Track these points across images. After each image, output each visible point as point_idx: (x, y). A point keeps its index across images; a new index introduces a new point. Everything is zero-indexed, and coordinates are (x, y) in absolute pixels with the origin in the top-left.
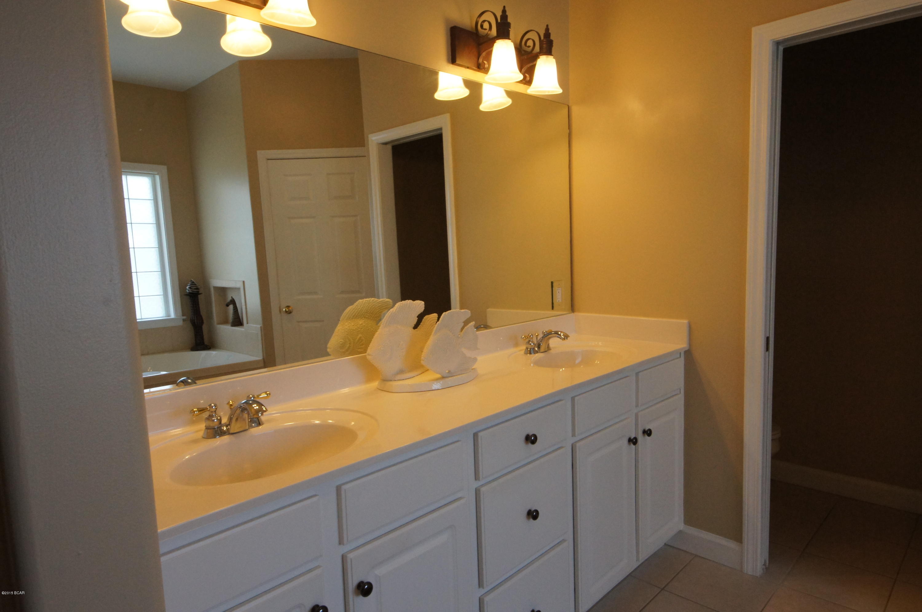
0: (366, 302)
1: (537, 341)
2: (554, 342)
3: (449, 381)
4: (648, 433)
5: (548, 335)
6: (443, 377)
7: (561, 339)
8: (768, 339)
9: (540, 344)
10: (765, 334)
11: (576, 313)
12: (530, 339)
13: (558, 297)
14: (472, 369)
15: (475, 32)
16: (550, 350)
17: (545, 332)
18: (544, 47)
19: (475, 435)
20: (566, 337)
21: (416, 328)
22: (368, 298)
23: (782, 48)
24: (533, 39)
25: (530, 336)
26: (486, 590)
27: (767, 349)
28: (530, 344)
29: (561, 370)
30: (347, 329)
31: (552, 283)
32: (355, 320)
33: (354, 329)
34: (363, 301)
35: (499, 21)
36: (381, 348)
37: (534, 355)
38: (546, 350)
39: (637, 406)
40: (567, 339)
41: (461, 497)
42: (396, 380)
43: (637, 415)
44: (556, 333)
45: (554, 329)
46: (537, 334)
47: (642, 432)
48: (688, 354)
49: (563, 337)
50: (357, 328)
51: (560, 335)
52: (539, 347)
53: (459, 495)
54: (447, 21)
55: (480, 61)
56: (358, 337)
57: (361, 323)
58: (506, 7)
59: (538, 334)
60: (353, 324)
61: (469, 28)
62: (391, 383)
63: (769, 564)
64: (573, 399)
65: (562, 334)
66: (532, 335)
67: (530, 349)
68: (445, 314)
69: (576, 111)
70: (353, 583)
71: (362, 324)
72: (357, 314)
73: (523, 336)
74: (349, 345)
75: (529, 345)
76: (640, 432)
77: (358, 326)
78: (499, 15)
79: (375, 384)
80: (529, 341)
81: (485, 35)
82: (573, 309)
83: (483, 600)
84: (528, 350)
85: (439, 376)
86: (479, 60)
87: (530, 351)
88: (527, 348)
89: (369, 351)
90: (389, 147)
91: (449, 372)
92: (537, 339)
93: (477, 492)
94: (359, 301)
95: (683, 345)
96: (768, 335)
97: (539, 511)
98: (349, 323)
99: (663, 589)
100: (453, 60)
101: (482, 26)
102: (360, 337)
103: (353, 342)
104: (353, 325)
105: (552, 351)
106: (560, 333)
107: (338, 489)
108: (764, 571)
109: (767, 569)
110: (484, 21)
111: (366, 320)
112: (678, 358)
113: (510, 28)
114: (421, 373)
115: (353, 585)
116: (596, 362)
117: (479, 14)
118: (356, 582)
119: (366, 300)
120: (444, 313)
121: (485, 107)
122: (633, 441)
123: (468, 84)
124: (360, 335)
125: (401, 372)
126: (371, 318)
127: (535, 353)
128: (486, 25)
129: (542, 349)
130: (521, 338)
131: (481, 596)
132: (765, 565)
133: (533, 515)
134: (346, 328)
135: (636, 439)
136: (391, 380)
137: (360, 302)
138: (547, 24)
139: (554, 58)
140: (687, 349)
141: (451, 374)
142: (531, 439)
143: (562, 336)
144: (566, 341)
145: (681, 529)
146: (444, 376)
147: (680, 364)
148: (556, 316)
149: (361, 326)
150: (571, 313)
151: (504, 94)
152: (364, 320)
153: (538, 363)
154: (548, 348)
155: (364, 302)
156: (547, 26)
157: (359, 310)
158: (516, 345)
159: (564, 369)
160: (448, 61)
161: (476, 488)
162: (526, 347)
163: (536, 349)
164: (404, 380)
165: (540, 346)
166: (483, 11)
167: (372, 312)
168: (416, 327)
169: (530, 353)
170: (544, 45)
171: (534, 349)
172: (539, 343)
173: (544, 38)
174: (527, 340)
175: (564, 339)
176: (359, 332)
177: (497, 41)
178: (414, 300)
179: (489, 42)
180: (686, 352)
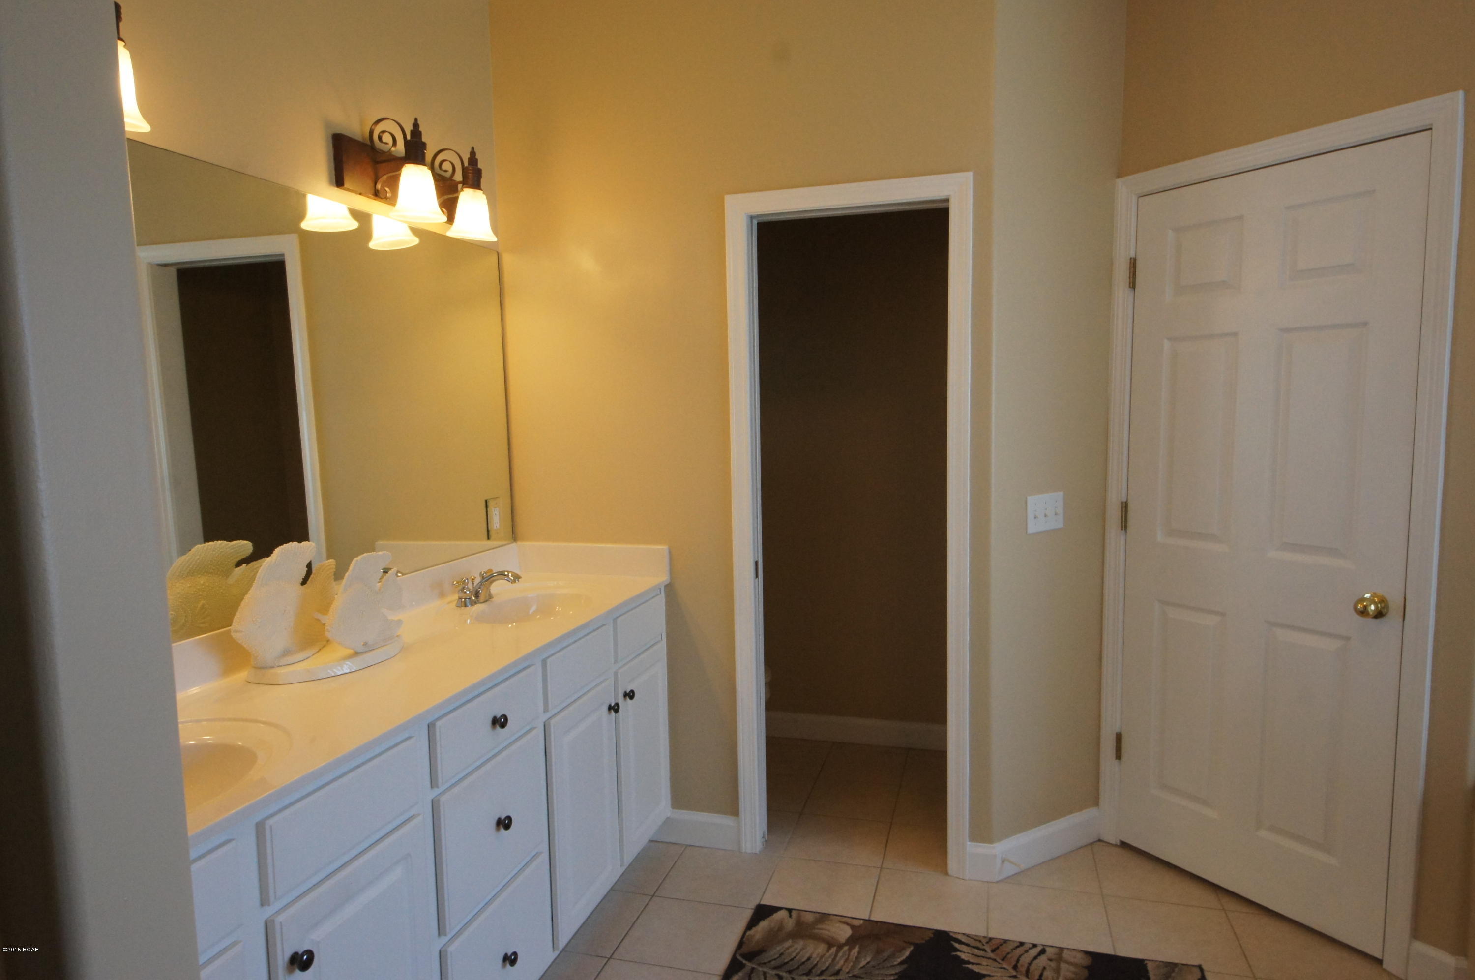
0: (210, 547)
1: (473, 587)
2: (498, 587)
3: (369, 658)
4: (630, 695)
5: (488, 578)
6: (357, 653)
7: (509, 581)
8: (756, 563)
9: (479, 591)
10: (754, 557)
11: (519, 543)
12: (464, 585)
13: (496, 522)
14: (397, 636)
15: (368, 143)
16: (493, 598)
17: (483, 574)
18: (470, 177)
19: (431, 727)
20: (517, 577)
21: (304, 584)
22: (211, 541)
23: (756, 223)
24: (452, 161)
25: (465, 580)
26: (449, 937)
27: (757, 576)
28: (465, 592)
29: (510, 626)
30: (179, 593)
31: (486, 501)
32: (193, 578)
33: (192, 592)
34: (204, 546)
35: (409, 137)
36: (258, 619)
37: (472, 607)
38: (487, 598)
39: (616, 662)
40: (518, 581)
41: (414, 815)
42: (281, 666)
43: (616, 674)
44: (502, 574)
45: (496, 569)
46: (472, 578)
47: (623, 695)
48: (670, 589)
49: (512, 578)
50: (196, 591)
51: (508, 576)
52: (477, 595)
53: (412, 813)
54: (328, 125)
55: (379, 186)
56: (199, 605)
57: (202, 582)
58: (418, 120)
59: (474, 577)
60: (188, 585)
61: (358, 138)
62: (273, 671)
63: (768, 835)
64: (544, 663)
65: (510, 575)
66: (467, 579)
67: (465, 599)
68: (357, 560)
69: (508, 259)
70: (282, 957)
71: (204, 582)
72: (194, 568)
73: (455, 582)
74: (185, 619)
75: (464, 594)
76: (621, 695)
77: (198, 587)
78: (408, 129)
79: (243, 675)
80: (464, 588)
81: (388, 152)
82: (514, 535)
83: (446, 951)
84: (462, 601)
85: (351, 651)
86: (377, 186)
87: (464, 603)
88: (460, 599)
89: (235, 625)
90: (173, 271)
91: (365, 644)
92: (473, 584)
93: (435, 805)
94: (196, 547)
95: (663, 578)
96: (757, 559)
97: (512, 816)
98: (182, 583)
99: (653, 896)
100: (339, 182)
101: (380, 138)
102: (203, 605)
103: (191, 615)
104: (190, 587)
105: (495, 599)
106: (506, 573)
107: (260, 827)
108: (763, 845)
109: (767, 843)
110: (384, 132)
111: (210, 577)
112: (657, 595)
113: (426, 150)
114: (318, 652)
115: (283, 959)
116: (557, 610)
117: (376, 120)
118: (288, 955)
119: (208, 546)
120: (355, 559)
121: (374, 244)
122: (614, 708)
123: (356, 214)
124: (202, 602)
125: (286, 653)
126: (219, 573)
127: (472, 605)
128: (387, 138)
129: (482, 598)
130: (453, 584)
131: (442, 948)
132: (763, 837)
133: (505, 823)
134: (178, 591)
135: (617, 705)
136: (273, 667)
137: (198, 548)
138: (471, 146)
139: (484, 193)
140: (666, 583)
141: (368, 648)
142: (500, 722)
143: (510, 577)
144: (516, 585)
145: (669, 816)
146: (359, 651)
147: (661, 601)
148: (493, 549)
149: (203, 587)
150: (513, 543)
151: (409, 232)
152: (207, 578)
153: (480, 619)
154: (490, 597)
155: (205, 548)
156: (473, 148)
157: (198, 561)
158: (442, 595)
159: (514, 624)
160: (331, 183)
161: (432, 800)
162: (459, 597)
163: (474, 598)
164: (294, 663)
165: (479, 594)
166: (382, 117)
167: (219, 562)
168: (304, 582)
169: (466, 606)
170: (470, 175)
171: (470, 599)
172: (477, 590)
173: (469, 164)
174: (461, 587)
175: (514, 581)
176: (200, 597)
177: (406, 165)
178: (300, 542)
179: (393, 164)
180: (666, 586)
